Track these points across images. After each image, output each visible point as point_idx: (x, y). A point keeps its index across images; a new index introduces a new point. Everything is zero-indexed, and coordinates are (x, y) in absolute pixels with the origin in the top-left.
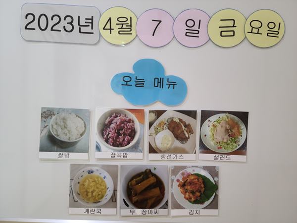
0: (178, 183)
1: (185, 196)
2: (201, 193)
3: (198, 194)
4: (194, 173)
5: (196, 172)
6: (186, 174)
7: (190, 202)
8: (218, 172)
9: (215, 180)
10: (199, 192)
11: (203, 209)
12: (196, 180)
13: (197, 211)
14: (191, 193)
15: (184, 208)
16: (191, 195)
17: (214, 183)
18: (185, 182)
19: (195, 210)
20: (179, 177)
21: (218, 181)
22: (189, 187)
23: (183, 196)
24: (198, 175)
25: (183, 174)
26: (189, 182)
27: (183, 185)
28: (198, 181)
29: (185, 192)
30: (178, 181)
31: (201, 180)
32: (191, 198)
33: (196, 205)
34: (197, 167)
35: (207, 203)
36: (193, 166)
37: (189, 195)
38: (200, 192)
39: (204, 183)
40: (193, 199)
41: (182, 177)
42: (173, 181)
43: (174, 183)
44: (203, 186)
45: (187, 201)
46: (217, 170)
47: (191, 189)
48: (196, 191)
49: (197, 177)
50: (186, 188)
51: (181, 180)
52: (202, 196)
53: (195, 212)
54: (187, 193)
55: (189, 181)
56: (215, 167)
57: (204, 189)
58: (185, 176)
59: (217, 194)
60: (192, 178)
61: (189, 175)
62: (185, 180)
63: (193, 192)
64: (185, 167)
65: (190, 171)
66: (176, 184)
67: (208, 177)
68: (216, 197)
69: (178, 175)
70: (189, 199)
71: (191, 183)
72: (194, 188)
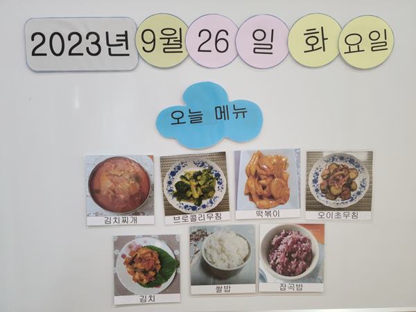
0: (124, 260)
1: (134, 277)
2: (156, 273)
3: (152, 273)
4: (146, 245)
5: (148, 244)
6: (135, 247)
7: (141, 285)
8: (179, 242)
9: (175, 253)
10: (153, 271)
11: (159, 293)
12: (150, 255)
13: (151, 297)
14: (142, 272)
15: (133, 294)
16: (142, 275)
17: (174, 258)
18: (134, 258)
19: (148, 296)
21: (179, 254)
22: (139, 265)
23: (132, 277)
25: (130, 247)
26: (140, 258)
27: (131, 263)
29: (134, 271)
30: (124, 256)
31: (156, 255)
32: (142, 280)
33: (150, 289)
34: (149, 236)
35: (165, 285)
37: (139, 276)
38: (155, 270)
39: (160, 258)
40: (145, 281)
41: (130, 250)
42: (116, 257)
43: (118, 260)
44: (158, 262)
45: (137, 284)
46: (178, 240)
47: (143, 268)
48: (150, 270)
49: (149, 250)
50: (135, 265)
51: (128, 256)
52: (158, 276)
53: (148, 299)
54: (137, 273)
55: (139, 256)
56: (175, 235)
57: (160, 266)
58: (133, 250)
59: (178, 272)
60: (144, 252)
61: (139, 248)
62: (134, 256)
63: (145, 272)
65: (140, 242)
66: (121, 261)
67: (165, 250)
68: (178, 276)
69: (123, 249)
70: (140, 282)
71: (142, 259)
72: (146, 266)
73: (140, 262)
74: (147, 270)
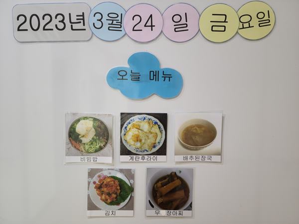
0: (95, 185)
1: (101, 197)
2: (117, 195)
3: (114, 196)
4: (110, 176)
5: (112, 175)
6: (103, 176)
7: (107, 203)
8: (134, 174)
9: (131, 182)
11: (119, 210)
12: (113, 182)
13: (113, 212)
14: (107, 194)
15: (101, 209)
16: (107, 197)
17: (130, 185)
18: (102, 184)
19: (111, 211)
20: (96, 179)
21: (134, 183)
22: (105, 189)
23: (100, 197)
24: (114, 178)
25: (99, 176)
27: (99, 188)
28: (115, 183)
29: (102, 193)
30: (94, 183)
31: (117, 183)
32: (107, 200)
33: (113, 206)
35: (123, 204)
36: (109, 169)
37: (105, 197)
38: (116, 193)
40: (109, 201)
41: (99, 179)
42: (89, 183)
43: (90, 186)
44: (119, 188)
46: (133, 173)
47: (108, 191)
48: (113, 193)
49: (113, 179)
50: (102, 189)
51: (97, 182)
52: (118, 197)
53: (111, 213)
54: (103, 195)
55: (105, 183)
56: (131, 170)
57: (120, 190)
58: (101, 178)
59: (133, 195)
60: (109, 180)
61: (105, 178)
62: (102, 182)
63: (109, 194)
64: (101, 170)
65: (106, 173)
66: (93, 186)
67: (124, 179)
68: (132, 198)
69: (94, 178)
70: (105, 201)
71: (106, 185)
72: (110, 190)
73: (106, 187)
74: (111, 193)
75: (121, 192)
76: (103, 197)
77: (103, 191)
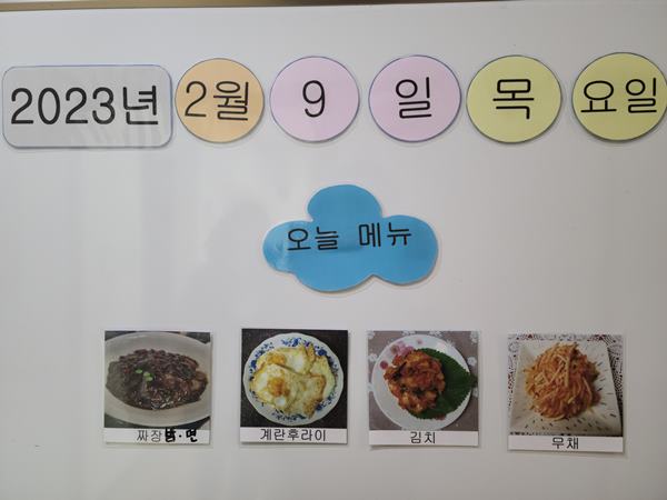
1: (401, 400)
2: (438, 394)
3: (430, 396)
7: (414, 414)
10: (433, 392)
12: (426, 364)
14: (414, 392)
16: (414, 398)
22: (409, 381)
23: (398, 400)
26: (410, 369)
28: (431, 366)
29: (401, 391)
31: (436, 365)
32: (415, 406)
33: (429, 421)
37: (410, 399)
38: (435, 390)
39: (442, 369)
40: (419, 409)
44: (441, 377)
47: (415, 385)
48: (427, 389)
49: (426, 357)
50: (403, 382)
52: (441, 399)
54: (405, 394)
57: (444, 383)
63: (418, 392)
71: (413, 371)
72: (421, 383)
73: (411, 376)
74: (422, 389)
75: (446, 387)
76: (405, 399)
77: (404, 386)
